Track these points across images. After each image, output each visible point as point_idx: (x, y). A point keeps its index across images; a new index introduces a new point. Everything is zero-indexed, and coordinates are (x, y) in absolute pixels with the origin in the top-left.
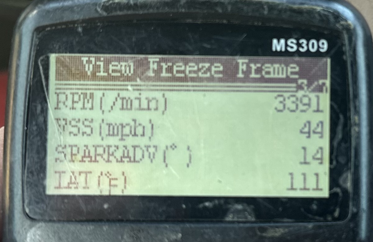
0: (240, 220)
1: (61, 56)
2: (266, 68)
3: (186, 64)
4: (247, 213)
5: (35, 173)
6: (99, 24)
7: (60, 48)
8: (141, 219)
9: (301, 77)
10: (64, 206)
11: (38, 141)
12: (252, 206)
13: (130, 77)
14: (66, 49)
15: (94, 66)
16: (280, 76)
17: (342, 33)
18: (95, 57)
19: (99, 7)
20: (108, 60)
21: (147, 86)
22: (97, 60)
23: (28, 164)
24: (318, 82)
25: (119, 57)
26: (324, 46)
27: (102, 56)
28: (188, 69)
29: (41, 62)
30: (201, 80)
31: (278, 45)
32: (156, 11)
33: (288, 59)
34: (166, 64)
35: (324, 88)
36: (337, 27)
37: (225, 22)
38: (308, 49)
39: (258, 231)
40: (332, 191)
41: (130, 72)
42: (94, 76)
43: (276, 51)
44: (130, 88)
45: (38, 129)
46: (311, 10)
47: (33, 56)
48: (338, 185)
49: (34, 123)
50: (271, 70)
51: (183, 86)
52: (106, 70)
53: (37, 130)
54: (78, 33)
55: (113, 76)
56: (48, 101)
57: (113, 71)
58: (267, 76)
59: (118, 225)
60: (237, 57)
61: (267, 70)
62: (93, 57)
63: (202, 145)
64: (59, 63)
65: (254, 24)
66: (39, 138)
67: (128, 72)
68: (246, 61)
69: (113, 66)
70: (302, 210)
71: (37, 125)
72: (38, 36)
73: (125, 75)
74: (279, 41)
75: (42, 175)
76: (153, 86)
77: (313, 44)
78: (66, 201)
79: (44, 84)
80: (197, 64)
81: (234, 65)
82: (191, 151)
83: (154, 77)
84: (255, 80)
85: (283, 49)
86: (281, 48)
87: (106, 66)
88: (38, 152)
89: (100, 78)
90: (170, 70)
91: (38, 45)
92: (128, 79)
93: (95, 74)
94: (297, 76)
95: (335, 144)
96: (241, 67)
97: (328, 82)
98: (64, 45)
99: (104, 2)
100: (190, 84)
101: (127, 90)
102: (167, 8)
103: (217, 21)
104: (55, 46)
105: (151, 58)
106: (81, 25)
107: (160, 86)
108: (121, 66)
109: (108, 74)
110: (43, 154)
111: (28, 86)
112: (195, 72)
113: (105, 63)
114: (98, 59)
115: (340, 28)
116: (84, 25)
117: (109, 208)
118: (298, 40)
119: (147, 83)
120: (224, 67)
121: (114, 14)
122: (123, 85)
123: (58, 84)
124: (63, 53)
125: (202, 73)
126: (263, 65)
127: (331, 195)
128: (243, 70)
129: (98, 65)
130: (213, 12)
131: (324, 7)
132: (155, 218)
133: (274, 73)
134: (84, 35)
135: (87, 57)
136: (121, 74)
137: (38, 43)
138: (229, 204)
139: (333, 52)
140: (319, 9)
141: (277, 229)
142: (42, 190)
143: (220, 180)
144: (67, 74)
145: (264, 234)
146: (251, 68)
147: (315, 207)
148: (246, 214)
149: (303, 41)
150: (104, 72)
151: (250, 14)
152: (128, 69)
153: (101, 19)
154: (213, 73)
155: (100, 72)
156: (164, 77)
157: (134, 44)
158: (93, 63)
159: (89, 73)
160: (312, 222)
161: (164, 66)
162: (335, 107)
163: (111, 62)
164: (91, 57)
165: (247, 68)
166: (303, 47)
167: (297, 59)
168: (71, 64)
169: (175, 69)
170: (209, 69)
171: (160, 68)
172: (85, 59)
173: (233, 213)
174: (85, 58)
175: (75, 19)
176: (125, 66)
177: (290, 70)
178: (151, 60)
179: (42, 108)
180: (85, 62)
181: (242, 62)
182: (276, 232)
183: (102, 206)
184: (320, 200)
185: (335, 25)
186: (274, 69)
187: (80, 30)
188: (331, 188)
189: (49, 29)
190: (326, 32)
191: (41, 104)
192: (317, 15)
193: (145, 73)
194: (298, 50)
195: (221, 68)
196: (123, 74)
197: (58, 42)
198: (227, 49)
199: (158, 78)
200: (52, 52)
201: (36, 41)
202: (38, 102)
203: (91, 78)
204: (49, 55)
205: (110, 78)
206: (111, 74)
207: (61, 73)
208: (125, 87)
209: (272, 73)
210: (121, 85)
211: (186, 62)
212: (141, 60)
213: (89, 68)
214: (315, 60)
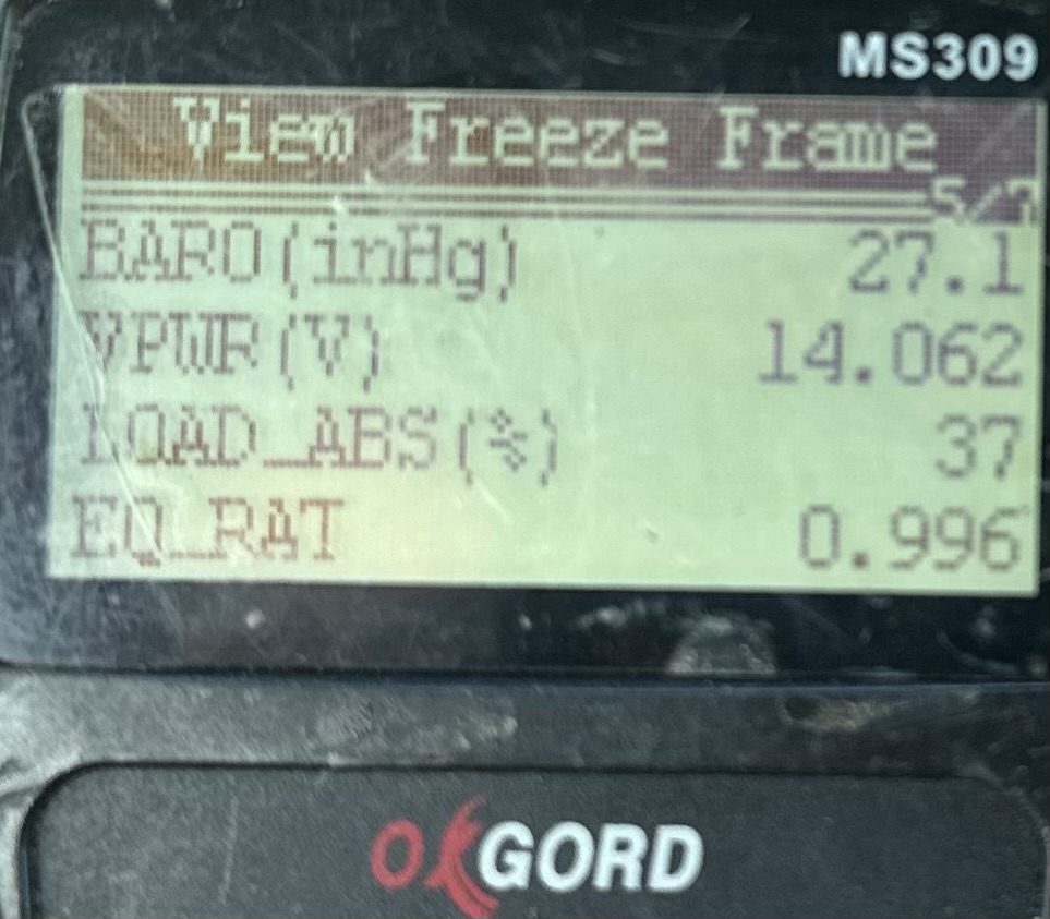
0: (723, 671)
1: (102, 93)
2: (822, 135)
3: (537, 120)
4: (746, 646)
5: (9, 505)
7: (94, 66)
8: (377, 666)
9: (943, 170)
10: (110, 617)
11: (19, 391)
12: (766, 625)
13: (342, 167)
14: (116, 67)
15: (218, 129)
16: (871, 165)
18: (222, 97)
20: (264, 107)
21: (401, 198)
22: (226, 106)
24: (1004, 186)
25: (306, 97)
26: (1024, 58)
27: (248, 95)
28: (546, 138)
29: (29, 117)
30: (591, 177)
31: (860, 55)
33: (896, 104)
34: (470, 123)
35: (1026, 209)
38: (967, 72)
39: (785, 711)
40: (1048, 571)
41: (342, 150)
42: (215, 163)
43: (854, 77)
44: (338, 205)
45: (20, 350)
47: (3, 91)
49: (5, 327)
50: (839, 143)
51: (527, 199)
52: (260, 144)
53: (14, 351)
54: (158, 12)
55: (281, 164)
56: (54, 248)
57: (284, 145)
58: (822, 166)
59: (296, 685)
60: (715, 99)
61: (824, 142)
62: (212, 98)
63: (591, 407)
64: (95, 117)
66: (21, 380)
67: (334, 148)
68: (750, 111)
70: (943, 638)
71: (15, 333)
72: (20, 23)
73: (326, 159)
74: (863, 41)
75: (32, 509)
76: (424, 197)
77: (984, 51)
78: (115, 599)
79: (40, 189)
80: (578, 121)
81: (705, 124)
82: (554, 429)
83: (424, 168)
84: (782, 179)
85: (879, 71)
86: (872, 66)
87: (260, 128)
88: (19, 429)
89: (236, 172)
91: (21, 55)
92: (337, 173)
93: (221, 156)
94: (927, 166)
96: (731, 134)
97: (1036, 187)
98: (110, 53)
100: (549, 191)
101: (328, 211)
104: (78, 56)
105: (418, 100)
107: (446, 198)
108: (312, 128)
109: (267, 157)
110: (37, 437)
112: (566, 149)
113: (256, 115)
114: (229, 105)
117: (264, 626)
118: (930, 35)
119: (396, 189)
120: (671, 135)
122: (318, 196)
123: (94, 192)
124: (104, 81)
125: (596, 155)
126: (808, 123)
127: (1044, 585)
128: (737, 143)
129: (230, 126)
132: (424, 663)
133: (849, 154)
134: (179, 18)
135: (193, 95)
136: (311, 158)
137: (19, 47)
138: (684, 614)
141: (853, 705)
142: (30, 561)
143: (654, 530)
144: (123, 155)
145: (807, 724)
146: (766, 136)
147: (985, 628)
148: (744, 650)
149: (950, 42)
150: (251, 149)
152: (334, 137)
154: (633, 153)
155: (236, 148)
156: (462, 169)
157: (353, 53)
158: (215, 116)
159: (198, 155)
160: (975, 682)
161: (463, 127)
163: (275, 112)
164: (209, 95)
165: (753, 136)
166: (948, 63)
167: (926, 103)
168: (135, 121)
169: (500, 138)
170: (618, 141)
171: (448, 136)
172: (185, 104)
173: (695, 646)
174: (184, 100)
176: (326, 127)
177: (904, 143)
178: (417, 108)
179: (34, 275)
180: (184, 115)
181: (736, 114)
182: (847, 715)
183: (239, 617)
184: (1006, 607)
186: (849, 139)
188: (1045, 563)
190: (1030, 11)
191: (29, 259)
193: (387, 152)
194: (930, 74)
195: (662, 138)
196: (319, 158)
197: (89, 42)
198: (680, 71)
199: (439, 170)
200: (68, 78)
201: (11, 42)
202: (19, 253)
203: (205, 172)
204: (57, 88)
205: (273, 170)
206: (275, 157)
207: (100, 154)
208: (322, 203)
209: (841, 154)
210: (311, 196)
211: (538, 116)
212: (380, 105)
213: (200, 137)
214: (991, 107)
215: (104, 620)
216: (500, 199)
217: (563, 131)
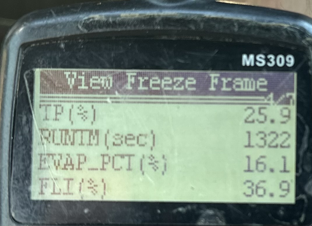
0: (211, 224)
1: (45, 71)
2: (237, 81)
3: (161, 78)
4: (217, 218)
5: (21, 180)
6: (80, 41)
7: (43, 63)
9: (270, 91)
10: (48, 211)
11: (23, 150)
12: (223, 212)
13: (109, 90)
14: (49, 63)
15: (76, 80)
16: (250, 89)
17: (308, 49)
18: (77, 72)
19: (80, 25)
20: (88, 74)
21: (125, 98)
22: (78, 74)
23: (14, 172)
24: (285, 95)
25: (99, 72)
26: (291, 61)
27: (84, 71)
28: (163, 83)
29: (26, 77)
30: (175, 93)
31: (247, 60)
32: (133, 28)
33: (257, 73)
34: (143, 78)
35: (291, 101)
36: (303, 43)
37: (198, 38)
38: (276, 64)
40: (298, 197)
41: (109, 85)
42: (76, 89)
43: (246, 66)
44: (108, 100)
45: (24, 139)
46: (279, 27)
47: (19, 70)
48: (304, 192)
49: (20, 133)
50: (241, 84)
51: (159, 99)
52: (87, 84)
53: (22, 140)
54: (61, 49)
55: (93, 90)
57: (94, 85)
58: (237, 90)
60: (209, 72)
61: (237, 83)
62: (74, 72)
63: (176, 154)
64: (43, 77)
65: (226, 41)
66: (24, 147)
67: (107, 85)
68: (218, 75)
69: (93, 79)
70: (270, 215)
71: (22, 135)
72: (24, 52)
73: (105, 88)
74: (248, 57)
75: (27, 182)
76: (131, 98)
77: (280, 59)
78: (49, 206)
79: (29, 96)
80: (172, 78)
81: (206, 78)
82: (166, 160)
83: (131, 90)
84: (226, 93)
85: (253, 64)
86: (251, 63)
87: (87, 80)
88: (23, 160)
89: (81, 91)
90: (146, 83)
91: (24, 60)
92: (108, 92)
93: (77, 87)
94: (265, 90)
95: (301, 153)
96: (213, 81)
97: (294, 95)
98: (48, 60)
99: (85, 20)
100: (165, 96)
101: (106, 102)
102: (143, 26)
103: (191, 38)
104: (39, 61)
105: (130, 72)
106: (64, 41)
107: (137, 98)
108: (101, 80)
109: (89, 87)
110: (28, 162)
111: (15, 98)
112: (169, 85)
113: (86, 77)
114: (79, 74)
115: (306, 44)
116: (66, 41)
117: (89, 212)
118: (266, 55)
119: (124, 96)
120: (197, 82)
121: (94, 31)
122: (103, 98)
123: (43, 97)
124: (46, 67)
125: (177, 87)
126: (233, 79)
127: (297, 201)
128: (214, 84)
129: (79, 79)
130: (186, 29)
131: (291, 24)
133: (244, 87)
134: (66, 51)
135: (69, 71)
136: (101, 88)
137: (23, 58)
138: (201, 209)
139: (299, 66)
140: (286, 26)
142: (26, 195)
143: (193, 187)
144: (51, 87)
146: (222, 82)
147: (281, 212)
149: (271, 57)
150: (85, 85)
151: (221, 31)
152: (107, 82)
153: (82, 36)
154: (187, 86)
155: (81, 85)
156: (141, 90)
157: (112, 60)
158: (75, 77)
159: (71, 87)
161: (141, 80)
162: (301, 118)
163: (91, 76)
164: (73, 71)
165: (219, 82)
166: (271, 62)
167: (265, 73)
168: (54, 78)
169: (151, 82)
170: (183, 83)
171: (137, 82)
172: (67, 74)
173: (204, 217)
174: (67, 72)
175: (58, 36)
176: (105, 80)
177: (259, 84)
178: (129, 75)
179: (27, 119)
180: (67, 76)
181: (214, 76)
183: (82, 210)
184: (287, 207)
185: (301, 41)
186: (244, 82)
187: (62, 46)
188: (297, 195)
189: (34, 45)
190: (293, 48)
191: (26, 115)
192: (284, 32)
193: (123, 86)
194: (266, 65)
195: (194, 82)
196: (103, 88)
197: (42, 57)
198: (199, 64)
199: (135, 91)
200: (36, 67)
201: (21, 57)
202: (23, 113)
203: (73, 92)
204: (34, 69)
205: (90, 91)
206: (91, 88)
207: (45, 87)
208: (104, 100)
209: (242, 86)
210: (101, 98)
211: (161, 77)
212: (119, 74)
213: (71, 82)
214: (282, 74)
215: (46, 211)
216: (151, 99)
217: (168, 81)
